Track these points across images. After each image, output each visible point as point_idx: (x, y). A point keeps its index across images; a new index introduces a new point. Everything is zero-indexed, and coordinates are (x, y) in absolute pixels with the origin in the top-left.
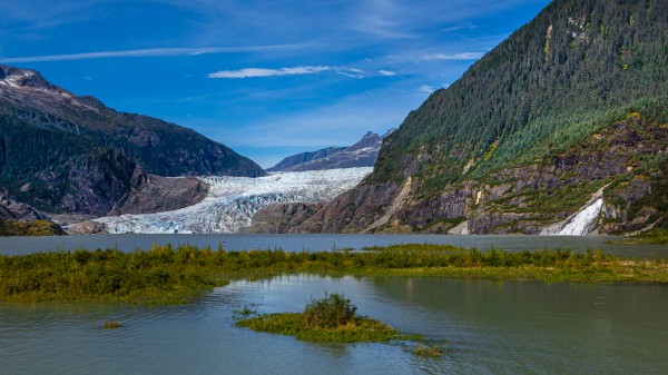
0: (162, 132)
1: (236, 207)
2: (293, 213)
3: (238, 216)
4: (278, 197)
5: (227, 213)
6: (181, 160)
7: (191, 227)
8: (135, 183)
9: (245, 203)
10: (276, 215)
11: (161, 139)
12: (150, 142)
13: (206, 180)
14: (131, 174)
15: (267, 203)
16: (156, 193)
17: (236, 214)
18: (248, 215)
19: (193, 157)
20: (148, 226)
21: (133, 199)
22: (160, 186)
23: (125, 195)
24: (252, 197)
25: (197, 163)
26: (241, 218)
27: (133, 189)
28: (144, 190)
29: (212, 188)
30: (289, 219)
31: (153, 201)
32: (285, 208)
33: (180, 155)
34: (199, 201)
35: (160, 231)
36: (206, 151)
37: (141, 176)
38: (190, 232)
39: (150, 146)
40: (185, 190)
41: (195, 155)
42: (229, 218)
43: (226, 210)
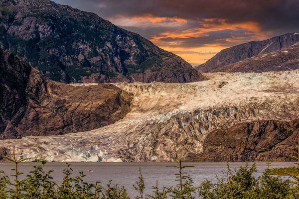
0: (54, 20)
1: (177, 126)
2: (260, 134)
3: (181, 139)
4: (233, 112)
5: (166, 134)
6: (81, 57)
7: (119, 153)
8: (32, 94)
9: (187, 120)
10: (238, 137)
11: (53, 28)
12: (37, 33)
13: (127, 88)
14: (26, 81)
15: (220, 120)
16: (60, 106)
17: (178, 136)
18: (196, 137)
19: (96, 54)
20: (62, 152)
21: (32, 115)
22: (67, 97)
23: (21, 110)
24: (197, 112)
25: (103, 61)
26: (186, 142)
27: (31, 101)
28: (45, 103)
29: (136, 99)
30: (256, 143)
31: (58, 118)
32: (248, 127)
33: (78, 51)
34: (120, 117)
35: (79, 157)
36: (115, 45)
37: (39, 84)
38: (119, 160)
39: (38, 39)
40: (100, 103)
41: (99, 50)
42: (169, 141)
43: (163, 130)
